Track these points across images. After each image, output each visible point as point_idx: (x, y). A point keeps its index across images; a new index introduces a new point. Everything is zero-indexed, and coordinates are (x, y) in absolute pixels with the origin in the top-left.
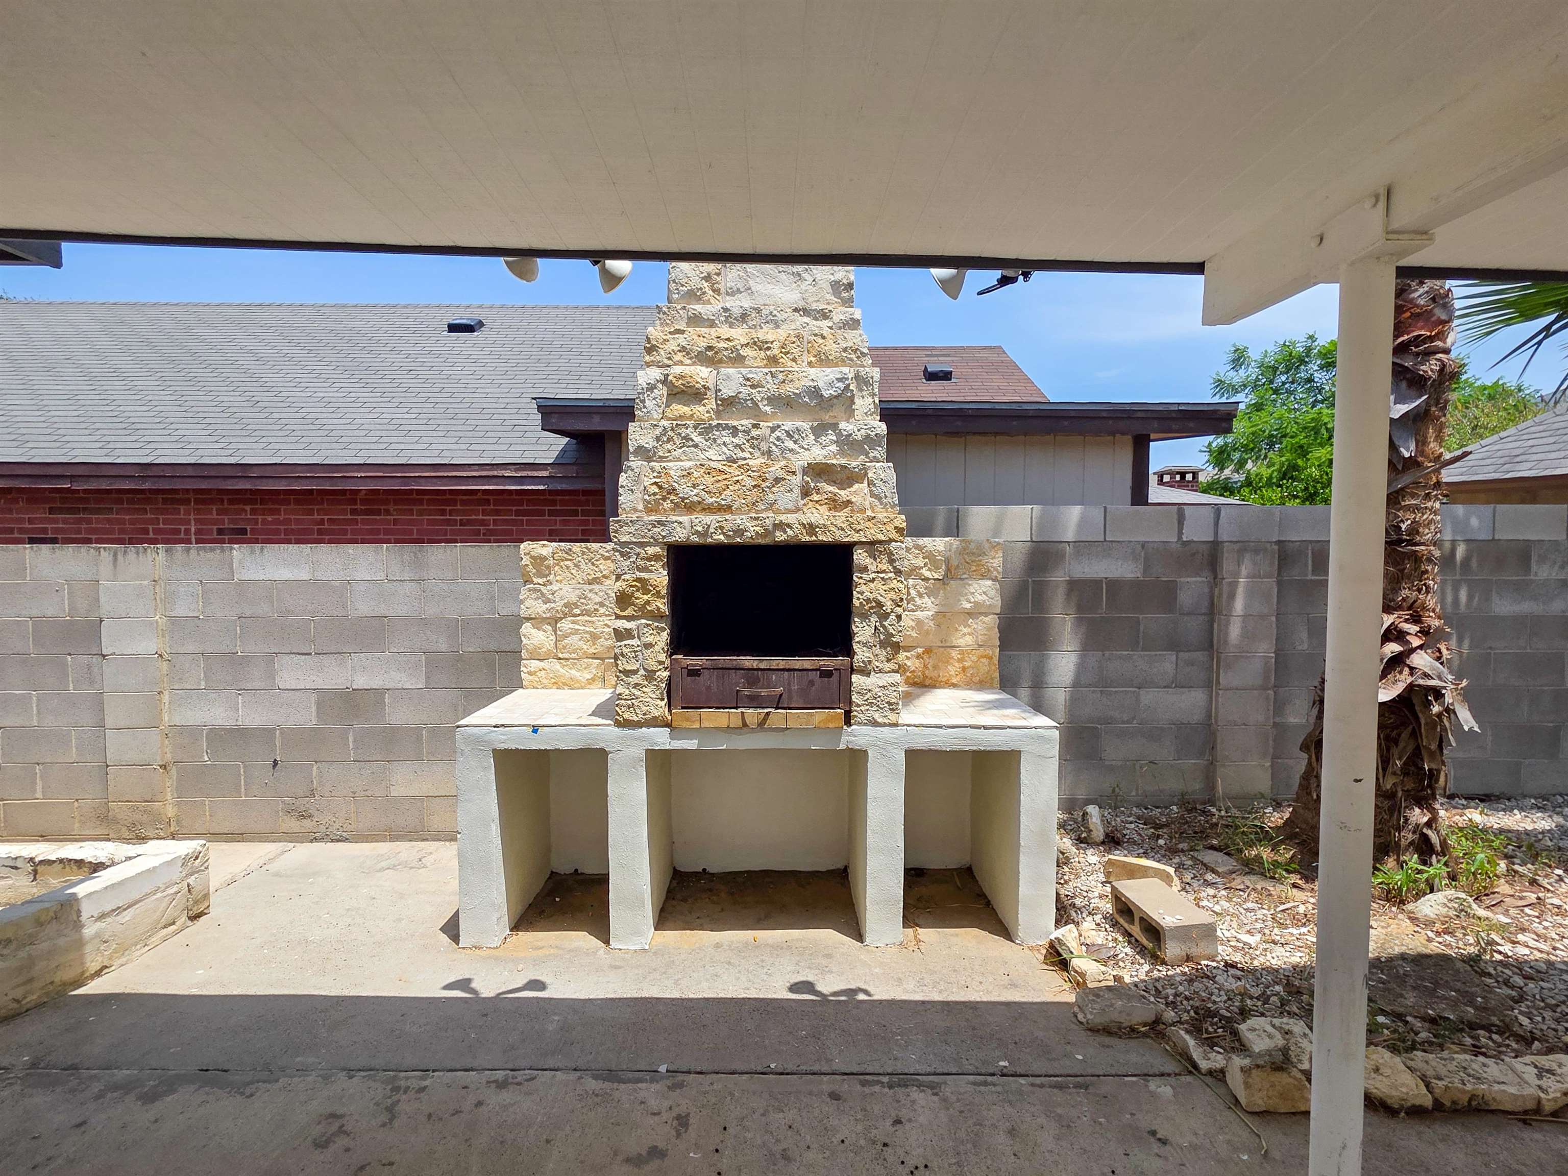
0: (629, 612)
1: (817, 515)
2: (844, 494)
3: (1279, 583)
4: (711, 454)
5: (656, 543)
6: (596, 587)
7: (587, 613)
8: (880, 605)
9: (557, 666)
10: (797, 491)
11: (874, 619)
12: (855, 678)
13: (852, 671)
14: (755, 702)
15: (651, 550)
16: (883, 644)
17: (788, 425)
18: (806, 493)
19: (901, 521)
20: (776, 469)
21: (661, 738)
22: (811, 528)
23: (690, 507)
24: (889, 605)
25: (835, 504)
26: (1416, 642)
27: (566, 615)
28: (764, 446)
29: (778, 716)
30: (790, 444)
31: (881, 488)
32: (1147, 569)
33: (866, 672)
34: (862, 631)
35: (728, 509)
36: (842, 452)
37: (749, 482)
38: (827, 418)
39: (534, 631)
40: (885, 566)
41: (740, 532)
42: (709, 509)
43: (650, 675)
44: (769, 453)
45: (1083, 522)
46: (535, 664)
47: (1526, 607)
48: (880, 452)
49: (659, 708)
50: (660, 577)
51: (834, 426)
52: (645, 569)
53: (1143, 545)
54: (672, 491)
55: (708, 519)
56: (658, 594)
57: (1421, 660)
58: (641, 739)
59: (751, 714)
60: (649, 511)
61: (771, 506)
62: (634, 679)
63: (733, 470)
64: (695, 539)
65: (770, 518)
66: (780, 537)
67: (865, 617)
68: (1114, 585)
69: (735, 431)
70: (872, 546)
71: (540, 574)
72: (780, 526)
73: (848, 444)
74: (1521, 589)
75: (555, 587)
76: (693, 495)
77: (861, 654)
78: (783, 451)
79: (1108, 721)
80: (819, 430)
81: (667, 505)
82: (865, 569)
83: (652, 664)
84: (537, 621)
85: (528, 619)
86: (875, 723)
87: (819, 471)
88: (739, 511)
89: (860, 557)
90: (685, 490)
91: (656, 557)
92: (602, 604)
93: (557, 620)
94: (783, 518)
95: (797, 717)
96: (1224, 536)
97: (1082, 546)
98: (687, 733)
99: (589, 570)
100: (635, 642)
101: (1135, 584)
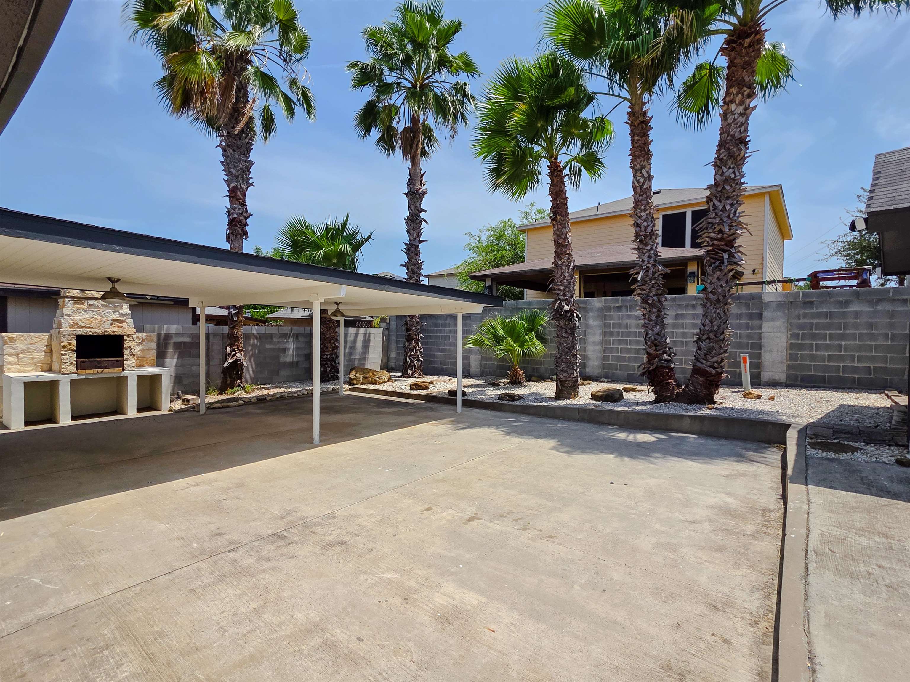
0: (66, 349)
1: (115, 329)
2: (121, 325)
3: (222, 342)
4: (86, 316)
5: (73, 335)
6: (33, 345)
7: (30, 352)
8: (130, 347)
9: (18, 367)
10: (110, 325)
11: (129, 350)
12: (125, 362)
13: (124, 360)
14: (100, 367)
15: (72, 336)
16: (131, 355)
17: (107, 311)
18: (112, 324)
19: (135, 330)
20: (105, 320)
21: (75, 377)
22: (114, 332)
23: (82, 327)
24: (132, 347)
25: (119, 327)
26: (237, 352)
27: (22, 353)
28: (101, 315)
29: (106, 370)
30: (107, 314)
31: (129, 324)
32: (192, 339)
33: (127, 360)
34: (126, 353)
35: (92, 328)
36: (120, 317)
37: (98, 322)
38: (116, 309)
39: (9, 358)
40: (131, 339)
41: (96, 333)
42: (87, 328)
43: (71, 363)
44: (102, 316)
45: (177, 329)
46: (9, 367)
47: (272, 346)
48: (130, 317)
49: (75, 370)
50: (74, 342)
51: (118, 311)
52: (70, 340)
53: (192, 334)
54: (77, 324)
55: (87, 330)
56: (74, 346)
57: (238, 355)
58: (69, 377)
59: (99, 370)
60: (70, 328)
61: (103, 327)
62: (67, 364)
63: (93, 319)
64: (84, 334)
65: (103, 330)
66: (106, 333)
67: (126, 349)
68: (184, 343)
69: (93, 311)
70: (128, 336)
71: (11, 342)
72: (106, 331)
73: (122, 315)
74: (271, 343)
75: (17, 345)
76: (83, 324)
77: (126, 357)
78: (106, 316)
79: (184, 374)
80: (114, 312)
81: (76, 326)
82: (127, 340)
83: (72, 361)
84: (10, 355)
85: (6, 354)
86: (129, 370)
87: (115, 320)
88: (95, 328)
89: (125, 337)
90: (80, 323)
91: (73, 338)
92: (35, 350)
93: (18, 354)
94: (107, 330)
95: (111, 370)
96: (210, 332)
97: (177, 335)
98: (83, 375)
99: (30, 341)
100: (67, 356)
101: (188, 343)
